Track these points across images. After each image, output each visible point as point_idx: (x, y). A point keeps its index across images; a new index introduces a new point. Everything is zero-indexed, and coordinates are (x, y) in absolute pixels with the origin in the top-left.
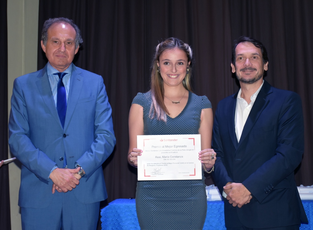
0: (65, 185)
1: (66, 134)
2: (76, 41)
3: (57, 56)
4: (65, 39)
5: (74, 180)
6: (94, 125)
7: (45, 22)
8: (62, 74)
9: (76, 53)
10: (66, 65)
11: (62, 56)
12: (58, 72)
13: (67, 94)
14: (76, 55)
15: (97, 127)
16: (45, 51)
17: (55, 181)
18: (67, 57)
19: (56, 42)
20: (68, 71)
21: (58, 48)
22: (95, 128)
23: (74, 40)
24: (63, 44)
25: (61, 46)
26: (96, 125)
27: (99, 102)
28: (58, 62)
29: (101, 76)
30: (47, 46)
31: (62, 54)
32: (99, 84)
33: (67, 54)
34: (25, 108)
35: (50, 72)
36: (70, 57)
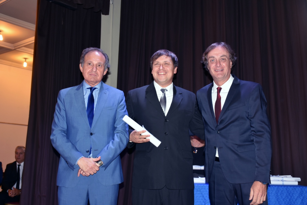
0: (88, 170)
1: (93, 133)
2: (105, 65)
3: (90, 74)
4: (96, 62)
5: (96, 167)
6: (114, 126)
7: (84, 51)
8: (93, 88)
10: (96, 82)
11: (94, 75)
12: (90, 87)
14: (105, 75)
15: (116, 128)
16: (82, 71)
17: (81, 167)
18: (97, 76)
20: (98, 86)
21: (91, 69)
22: (114, 128)
23: (104, 64)
24: (95, 67)
26: (115, 126)
27: (118, 110)
28: (91, 79)
29: (122, 91)
30: (83, 68)
31: (94, 73)
32: (120, 97)
33: (97, 74)
34: (65, 111)
35: (85, 87)
36: (100, 76)
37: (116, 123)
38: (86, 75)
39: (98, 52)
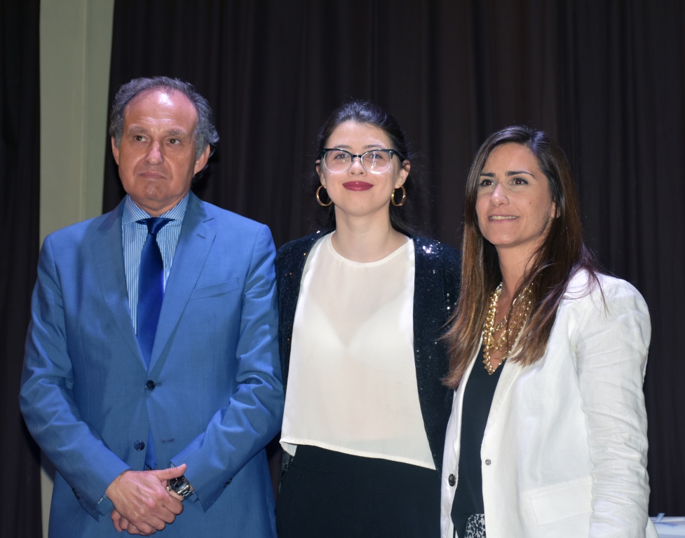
1: (155, 382)
3: (142, 175)
4: (162, 130)
5: (169, 502)
6: (235, 356)
8: (159, 222)
9: (198, 168)
10: (167, 200)
11: (154, 176)
12: (145, 216)
17: (118, 506)
18: (168, 177)
19: (141, 137)
20: (175, 213)
21: (143, 156)
22: (233, 364)
23: (191, 134)
24: (156, 146)
25: (152, 149)
26: (238, 356)
27: (249, 295)
28: (146, 188)
29: (265, 227)
30: (120, 152)
31: (153, 170)
33: (166, 170)
34: (61, 311)
35: (130, 216)
36: (175, 177)
38: (130, 179)
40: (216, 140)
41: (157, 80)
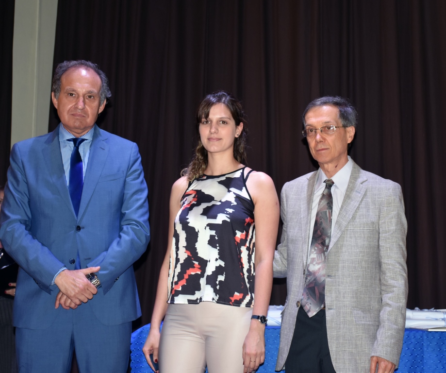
0: (77, 294)
1: (81, 226)
3: (72, 115)
4: (84, 90)
5: (91, 287)
6: (121, 212)
7: (58, 66)
8: (79, 140)
9: (100, 111)
10: (85, 129)
11: (80, 115)
12: (73, 137)
13: (84, 170)
15: (125, 214)
16: (56, 106)
18: (87, 116)
19: (73, 94)
20: (88, 136)
21: (74, 104)
22: (122, 216)
23: (98, 93)
24: (81, 99)
25: (79, 101)
26: (123, 212)
27: (128, 180)
28: (75, 122)
29: (135, 144)
30: (59, 101)
31: (79, 112)
32: (132, 155)
33: (86, 113)
34: (26, 185)
35: (63, 137)
36: (91, 116)
37: (124, 206)
38: (65, 117)
39: (86, 69)
40: (110, 96)
41: (79, 61)
